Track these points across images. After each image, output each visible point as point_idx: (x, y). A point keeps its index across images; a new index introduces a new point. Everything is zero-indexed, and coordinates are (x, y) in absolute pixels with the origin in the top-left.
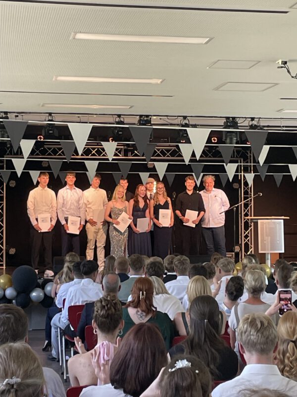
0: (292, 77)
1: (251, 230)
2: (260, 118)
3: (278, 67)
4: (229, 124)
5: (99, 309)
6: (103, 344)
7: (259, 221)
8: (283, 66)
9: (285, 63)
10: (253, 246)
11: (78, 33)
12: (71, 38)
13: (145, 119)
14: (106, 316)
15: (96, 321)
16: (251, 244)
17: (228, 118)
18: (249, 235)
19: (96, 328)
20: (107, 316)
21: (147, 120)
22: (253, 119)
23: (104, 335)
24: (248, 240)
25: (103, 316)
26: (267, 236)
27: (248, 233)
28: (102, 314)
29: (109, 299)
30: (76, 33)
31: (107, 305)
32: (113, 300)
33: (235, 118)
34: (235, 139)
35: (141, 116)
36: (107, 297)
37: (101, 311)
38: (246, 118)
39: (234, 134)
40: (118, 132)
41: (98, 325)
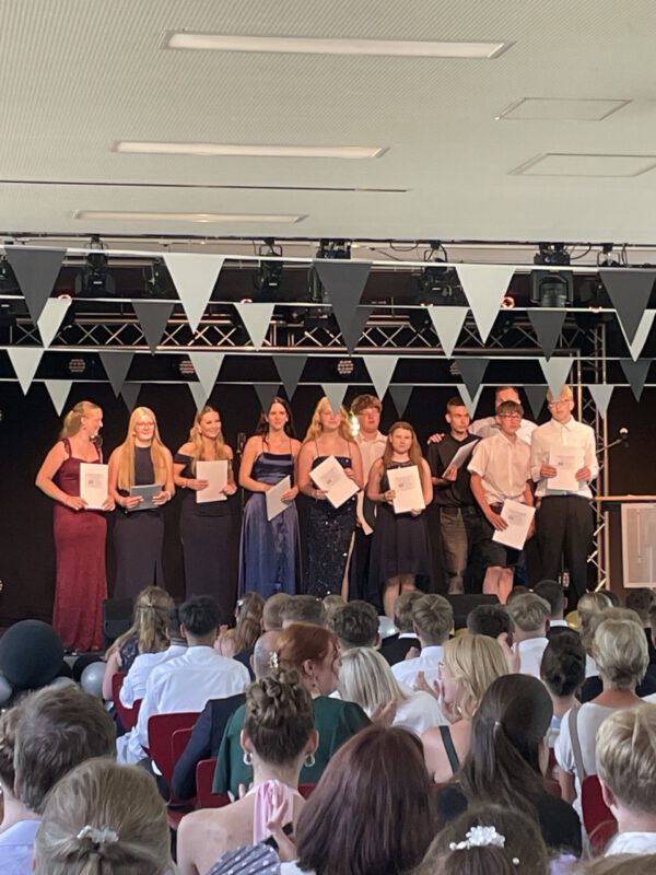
1: (603, 530)
2: (626, 245)
4: (547, 260)
5: (260, 705)
6: (267, 786)
7: (624, 506)
10: (607, 572)
11: (178, 32)
13: (336, 248)
14: (276, 723)
15: (249, 734)
16: (603, 567)
17: (544, 245)
18: (598, 545)
19: (249, 751)
20: (280, 722)
21: (340, 251)
22: (607, 247)
23: (270, 767)
24: (596, 558)
25: (268, 724)
26: (642, 544)
28: (266, 717)
29: (282, 680)
31: (279, 697)
32: (292, 685)
33: (562, 244)
34: (564, 297)
35: (325, 242)
36: (278, 677)
37: (264, 711)
38: (590, 245)
39: (560, 286)
40: (267, 282)
41: (256, 745)
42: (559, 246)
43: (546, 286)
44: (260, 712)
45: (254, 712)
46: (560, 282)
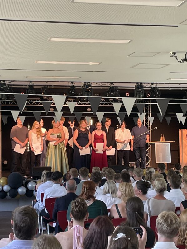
0: (179, 62)
1: (150, 148)
2: (157, 83)
3: (171, 56)
4: (138, 87)
5: (74, 207)
6: (76, 227)
7: (155, 144)
8: (173, 55)
9: (175, 53)
10: (151, 158)
11: (53, 37)
12: (48, 40)
13: (88, 84)
14: (78, 211)
15: (72, 213)
16: (150, 157)
17: (137, 83)
18: (149, 152)
19: (72, 218)
20: (79, 211)
21: (89, 85)
22: (152, 84)
23: (77, 222)
24: (148, 155)
25: (76, 212)
26: (160, 153)
27: (148, 150)
28: (76, 210)
29: (80, 201)
30: (51, 38)
31: (79, 205)
32: (82, 202)
33: (142, 83)
34: (142, 96)
35: (85, 82)
36: (79, 200)
37: (75, 208)
38: (148, 83)
39: (141, 93)
40: (72, 92)
41: (74, 216)
42: (141, 83)
43: (138, 93)
44: (74, 209)
45: (73, 208)
46: (141, 92)
